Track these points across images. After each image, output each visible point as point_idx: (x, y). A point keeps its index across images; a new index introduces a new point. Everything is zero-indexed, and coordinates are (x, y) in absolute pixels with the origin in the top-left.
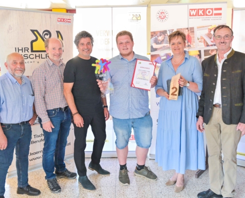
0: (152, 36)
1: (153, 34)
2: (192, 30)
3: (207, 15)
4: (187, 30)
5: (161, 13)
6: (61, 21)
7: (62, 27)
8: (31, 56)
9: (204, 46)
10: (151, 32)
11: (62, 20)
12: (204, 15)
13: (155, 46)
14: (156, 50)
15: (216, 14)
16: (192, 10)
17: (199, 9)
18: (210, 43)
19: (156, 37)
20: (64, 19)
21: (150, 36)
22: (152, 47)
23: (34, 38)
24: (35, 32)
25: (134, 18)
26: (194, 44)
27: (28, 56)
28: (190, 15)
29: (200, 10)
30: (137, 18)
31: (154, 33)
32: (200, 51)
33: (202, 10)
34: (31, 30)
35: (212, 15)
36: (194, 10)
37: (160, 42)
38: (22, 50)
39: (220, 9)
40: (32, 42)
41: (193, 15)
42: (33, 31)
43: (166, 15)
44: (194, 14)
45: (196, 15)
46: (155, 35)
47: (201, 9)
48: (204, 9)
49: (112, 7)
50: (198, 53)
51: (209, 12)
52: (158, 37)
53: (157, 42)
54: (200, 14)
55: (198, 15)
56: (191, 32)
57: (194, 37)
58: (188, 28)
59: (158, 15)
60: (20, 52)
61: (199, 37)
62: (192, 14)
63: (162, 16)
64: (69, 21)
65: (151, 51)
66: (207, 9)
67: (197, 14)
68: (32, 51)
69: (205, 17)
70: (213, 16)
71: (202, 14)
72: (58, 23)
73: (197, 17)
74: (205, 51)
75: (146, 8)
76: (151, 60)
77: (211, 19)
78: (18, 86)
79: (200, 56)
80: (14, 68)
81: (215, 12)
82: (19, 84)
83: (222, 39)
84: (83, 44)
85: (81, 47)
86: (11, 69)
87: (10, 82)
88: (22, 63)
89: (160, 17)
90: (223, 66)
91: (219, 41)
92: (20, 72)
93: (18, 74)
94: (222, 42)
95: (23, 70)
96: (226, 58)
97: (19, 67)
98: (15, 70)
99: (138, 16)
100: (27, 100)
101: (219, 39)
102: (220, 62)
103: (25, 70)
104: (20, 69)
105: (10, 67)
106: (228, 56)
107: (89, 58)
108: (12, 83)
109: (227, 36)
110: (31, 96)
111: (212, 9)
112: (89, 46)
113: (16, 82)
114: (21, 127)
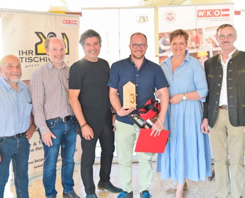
0: (160, 37)
1: (161, 35)
2: (201, 31)
3: (215, 16)
4: (195, 31)
5: (169, 14)
6: (66, 23)
7: (67, 29)
8: (36, 59)
9: (212, 47)
10: (159, 34)
11: (68, 22)
12: (212, 16)
13: (163, 48)
14: (164, 51)
15: (223, 15)
16: (200, 11)
17: (206, 11)
18: (218, 44)
19: (165, 38)
20: (69, 21)
21: (158, 38)
22: (160, 48)
23: (39, 41)
24: (40, 35)
25: (142, 20)
26: (203, 45)
27: (33, 59)
28: (198, 16)
29: (208, 11)
30: (144, 19)
31: (162, 34)
32: (208, 52)
33: (210, 11)
34: (36, 33)
35: (220, 16)
36: (202, 11)
37: (168, 43)
38: (26, 53)
39: (228, 10)
40: (36, 45)
41: (201, 16)
42: (37, 33)
43: (174, 16)
44: (202, 15)
45: (204, 16)
46: (163, 36)
47: (209, 10)
48: (212, 10)
49: (119, 8)
50: (207, 54)
51: (217, 13)
52: (166, 38)
53: (165, 44)
54: (208, 15)
55: (206, 16)
56: (199, 33)
57: (202, 38)
58: (196, 30)
59: (166, 16)
60: (24, 54)
61: (208, 38)
62: (200, 15)
64: (75, 23)
65: (160, 53)
66: (215, 10)
67: (205, 15)
68: (37, 54)
69: (213, 18)
70: (221, 17)
71: (210, 15)
72: (64, 25)
73: (205, 18)
74: (214, 52)
75: (154, 9)
76: (160, 62)
77: (218, 20)
78: (14, 93)
79: (208, 56)
80: (10, 72)
81: (223, 13)
82: (15, 91)
83: (226, 38)
84: (89, 45)
85: (87, 48)
86: (5, 73)
87: (4, 89)
88: (19, 67)
89: (168, 18)
90: (229, 65)
91: (222, 40)
92: (16, 77)
93: (14, 79)
94: (226, 41)
95: (19, 75)
96: (231, 58)
97: (15, 71)
98: (11, 75)
99: (145, 17)
100: (24, 108)
101: (222, 38)
102: (225, 62)
103: (21, 74)
104: (16, 74)
105: (4, 71)
106: (233, 55)
107: (97, 60)
108: (6, 89)
109: (230, 35)
110: (28, 104)
111: (220, 10)
112: (97, 47)
113: (11, 88)
114: (16, 140)
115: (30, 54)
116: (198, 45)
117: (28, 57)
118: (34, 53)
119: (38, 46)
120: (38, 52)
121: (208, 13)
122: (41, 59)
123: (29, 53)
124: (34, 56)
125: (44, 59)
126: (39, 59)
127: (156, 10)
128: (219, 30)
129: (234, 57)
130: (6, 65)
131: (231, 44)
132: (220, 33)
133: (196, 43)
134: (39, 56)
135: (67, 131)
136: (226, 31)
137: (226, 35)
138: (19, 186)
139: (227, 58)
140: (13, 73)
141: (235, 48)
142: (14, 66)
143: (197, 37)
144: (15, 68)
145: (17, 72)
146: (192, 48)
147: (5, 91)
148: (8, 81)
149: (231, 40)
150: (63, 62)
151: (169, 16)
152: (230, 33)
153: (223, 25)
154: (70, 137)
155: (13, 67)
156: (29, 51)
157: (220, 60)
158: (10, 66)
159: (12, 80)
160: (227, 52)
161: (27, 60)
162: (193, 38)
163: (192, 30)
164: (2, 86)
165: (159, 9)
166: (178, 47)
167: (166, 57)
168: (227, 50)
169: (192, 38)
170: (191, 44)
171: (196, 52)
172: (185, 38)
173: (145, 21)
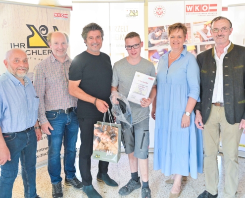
0: (150, 32)
1: (151, 30)
2: (189, 26)
3: (203, 11)
5: (159, 9)
6: (57, 16)
7: (58, 22)
8: (28, 52)
10: (149, 28)
12: (200, 11)
13: (152, 42)
14: (153, 45)
15: (211, 10)
16: (188, 6)
17: (195, 6)
18: (206, 39)
20: (60, 14)
21: (147, 32)
22: (149, 42)
23: (31, 33)
24: (32, 27)
25: (132, 14)
26: (191, 39)
28: (187, 11)
30: (134, 13)
31: (152, 28)
32: (196, 47)
33: (198, 6)
34: (27, 25)
36: (191, 6)
37: (157, 37)
38: (18, 46)
39: (216, 5)
40: (28, 38)
42: (29, 26)
43: (164, 11)
45: (192, 11)
46: (152, 31)
48: (200, 5)
49: (109, 2)
51: (205, 8)
52: (155, 32)
53: (154, 38)
54: (196, 10)
57: (190, 33)
59: (156, 11)
60: (16, 47)
61: (196, 33)
63: (159, 12)
64: (66, 16)
65: (149, 47)
66: (203, 5)
68: (29, 47)
70: (209, 12)
71: (198, 10)
72: (55, 18)
73: (193, 13)
74: (201, 46)
75: (143, 3)
76: (149, 56)
77: (206, 15)
78: (22, 88)
79: (196, 51)
80: (16, 67)
81: (211, 8)
82: (23, 86)
83: (220, 31)
84: (91, 38)
85: (89, 41)
86: (12, 68)
87: (12, 84)
88: (25, 61)
89: (157, 13)
90: (225, 60)
91: (216, 34)
92: (23, 71)
93: (21, 74)
94: (220, 35)
95: (26, 69)
96: (226, 53)
97: (22, 66)
98: (17, 69)
99: (135, 12)
100: (33, 103)
101: (216, 31)
102: (219, 57)
103: (28, 69)
104: (23, 68)
105: (10, 65)
106: (228, 50)
107: (99, 54)
108: (14, 84)
109: (224, 28)
110: (35, 99)
111: (208, 5)
112: (99, 40)
113: (19, 83)
114: (26, 134)
115: (22, 47)
118: (26, 46)
119: (30, 39)
120: (30, 46)
122: (33, 52)
123: (21, 46)
124: (26, 49)
125: (36, 52)
126: (31, 52)
127: (146, 5)
128: (213, 23)
129: (229, 51)
130: (13, 59)
131: (225, 37)
132: (214, 26)
134: (31, 49)
135: (69, 123)
136: (220, 24)
137: (220, 28)
138: (28, 179)
139: (221, 53)
140: (20, 68)
141: (229, 41)
142: (21, 60)
144: (22, 62)
145: (24, 67)
147: (14, 86)
148: (15, 76)
149: (226, 34)
150: (66, 55)
151: (158, 11)
152: (224, 26)
153: (217, 18)
154: (72, 128)
155: (19, 61)
156: (21, 44)
157: (214, 55)
158: (17, 60)
159: (19, 75)
160: (221, 46)
164: (11, 81)
165: (149, 3)
166: (176, 41)
167: (155, 51)
168: (221, 44)
172: (184, 31)
173: (135, 15)
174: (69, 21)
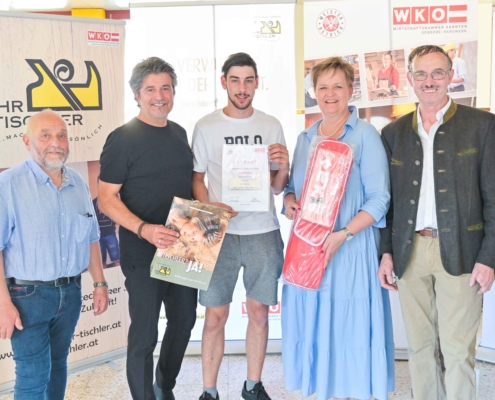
2: (400, 57)
3: (433, 21)
4: (388, 57)
5: (329, 17)
6: (96, 38)
7: (98, 53)
10: (306, 62)
11: (99, 36)
12: (426, 22)
14: (315, 102)
15: (453, 20)
16: (399, 9)
17: (414, 9)
20: (102, 34)
21: (303, 71)
23: (36, 79)
24: (38, 65)
25: (266, 30)
26: (405, 88)
27: (21, 120)
28: (395, 22)
29: (417, 11)
30: (271, 29)
33: (423, 11)
34: (28, 61)
35: (444, 21)
36: (404, 9)
38: (7, 106)
39: (463, 8)
40: (30, 88)
41: (402, 22)
42: (31, 62)
43: (340, 21)
44: (405, 20)
45: (408, 22)
47: (420, 9)
48: (426, 8)
49: (214, 4)
51: (438, 14)
54: (417, 20)
55: (414, 22)
56: (397, 61)
57: (404, 72)
58: (389, 52)
59: (322, 21)
62: (398, 20)
63: (331, 25)
64: (115, 38)
65: (307, 106)
66: (433, 8)
67: (411, 20)
68: (31, 108)
69: (429, 25)
70: (448, 24)
71: (423, 19)
72: (89, 44)
73: (411, 25)
75: (293, 6)
77: (442, 30)
80: (45, 147)
81: (452, 14)
83: (429, 78)
84: (151, 89)
86: (36, 150)
88: (63, 136)
89: (325, 26)
90: (437, 139)
91: (421, 83)
92: (57, 156)
94: (429, 85)
95: (64, 152)
96: (442, 123)
98: (47, 151)
99: (275, 25)
102: (428, 132)
104: (58, 150)
106: (445, 117)
107: (165, 124)
109: (438, 72)
111: (444, 8)
112: (167, 95)
114: (59, 291)
115: (16, 109)
116: (394, 87)
117: (10, 115)
118: (25, 107)
119: (34, 91)
120: (34, 105)
121: (419, 15)
123: (13, 106)
124: (26, 113)
129: (447, 119)
131: (440, 91)
133: (391, 84)
139: (431, 123)
140: (52, 150)
141: (448, 99)
143: (392, 69)
146: (381, 95)
151: (328, 22)
152: (437, 68)
155: (50, 135)
156: (13, 102)
157: (417, 128)
158: (46, 135)
160: (431, 108)
161: (10, 123)
162: (384, 71)
163: (382, 53)
165: (305, 4)
166: (330, 95)
168: (431, 104)
169: (380, 72)
170: (378, 87)
171: (389, 104)
173: (273, 32)
174: (122, 49)
